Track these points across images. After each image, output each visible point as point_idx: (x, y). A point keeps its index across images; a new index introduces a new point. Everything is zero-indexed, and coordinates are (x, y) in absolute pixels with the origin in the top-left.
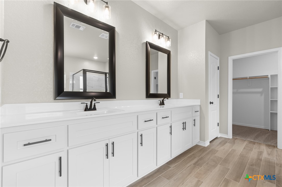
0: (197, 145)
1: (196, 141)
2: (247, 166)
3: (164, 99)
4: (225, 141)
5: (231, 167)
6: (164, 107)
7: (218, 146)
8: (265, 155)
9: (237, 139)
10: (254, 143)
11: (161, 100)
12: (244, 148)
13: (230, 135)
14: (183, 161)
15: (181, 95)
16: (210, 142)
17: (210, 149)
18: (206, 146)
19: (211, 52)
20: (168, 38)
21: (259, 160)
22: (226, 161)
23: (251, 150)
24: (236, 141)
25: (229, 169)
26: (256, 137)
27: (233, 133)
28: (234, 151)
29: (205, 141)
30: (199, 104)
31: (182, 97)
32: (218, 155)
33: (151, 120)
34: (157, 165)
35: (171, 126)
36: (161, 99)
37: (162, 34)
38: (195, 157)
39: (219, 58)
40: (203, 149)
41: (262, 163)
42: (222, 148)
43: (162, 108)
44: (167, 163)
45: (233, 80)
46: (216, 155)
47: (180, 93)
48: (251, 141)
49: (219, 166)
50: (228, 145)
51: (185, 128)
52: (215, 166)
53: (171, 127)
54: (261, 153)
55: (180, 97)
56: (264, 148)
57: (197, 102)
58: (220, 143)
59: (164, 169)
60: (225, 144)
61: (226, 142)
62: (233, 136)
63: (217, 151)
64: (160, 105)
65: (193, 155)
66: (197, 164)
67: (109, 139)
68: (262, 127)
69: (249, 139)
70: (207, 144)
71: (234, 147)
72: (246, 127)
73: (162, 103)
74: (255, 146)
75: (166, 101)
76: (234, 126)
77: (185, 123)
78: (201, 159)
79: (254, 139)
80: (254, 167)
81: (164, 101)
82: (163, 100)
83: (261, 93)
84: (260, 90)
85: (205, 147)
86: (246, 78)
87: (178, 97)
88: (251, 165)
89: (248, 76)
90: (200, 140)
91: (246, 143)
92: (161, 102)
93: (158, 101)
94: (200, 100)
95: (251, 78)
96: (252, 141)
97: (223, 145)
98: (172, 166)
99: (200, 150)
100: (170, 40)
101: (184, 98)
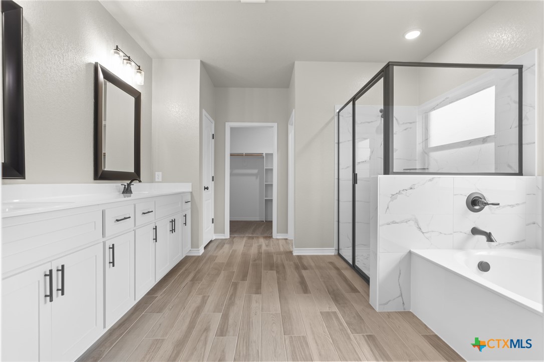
0: (186, 256)
1: (187, 250)
2: (251, 262)
3: (131, 182)
4: (222, 243)
5: (235, 269)
6: (130, 196)
7: (215, 250)
8: (264, 248)
9: (235, 237)
10: (253, 238)
11: (126, 184)
12: (244, 246)
13: (227, 235)
14: (173, 282)
15: (158, 176)
16: (205, 248)
17: (207, 257)
18: (200, 254)
19: (206, 111)
20: (138, 68)
21: (260, 253)
22: (229, 264)
23: (251, 246)
24: (234, 240)
25: (234, 272)
26: (254, 232)
27: (231, 231)
28: (234, 251)
29: (198, 248)
30: (190, 190)
31: (160, 180)
32: (218, 260)
33: (127, 217)
34: (135, 300)
35: (156, 227)
36: (126, 182)
37: (129, 57)
38: (190, 273)
39: (214, 122)
40: (198, 259)
41: (263, 256)
42: (221, 251)
43: (127, 199)
44: (148, 293)
45: (231, 155)
46: (216, 261)
47: (156, 173)
48: (250, 237)
49: (223, 272)
50: (227, 246)
51: (174, 230)
52: (218, 274)
53: (156, 229)
54: (260, 247)
55: (157, 180)
56: (262, 241)
57: (186, 187)
58: (217, 246)
59: (146, 303)
60: (223, 246)
61: (224, 244)
62: (230, 234)
63: (216, 257)
64: (123, 193)
65: (186, 270)
66: (194, 280)
67: (51, 261)
68: (257, 219)
69: (247, 235)
70: (201, 251)
71: (234, 248)
72: (242, 221)
73: (127, 191)
74: (255, 240)
75: (135, 186)
76: (231, 222)
77: (174, 221)
78: (199, 272)
79: (252, 234)
80: (257, 262)
81: (132, 186)
82: (129, 185)
83: (256, 175)
84: (255, 171)
85: (199, 256)
86: (241, 155)
87: (152, 180)
88: (254, 261)
89: (244, 151)
90: (192, 248)
91: (245, 239)
92: (125, 187)
93: (119, 185)
94: (191, 184)
95: (247, 155)
96: (251, 235)
97: (221, 248)
98: (159, 295)
99: (194, 262)
100: (143, 73)
101: (164, 180)
